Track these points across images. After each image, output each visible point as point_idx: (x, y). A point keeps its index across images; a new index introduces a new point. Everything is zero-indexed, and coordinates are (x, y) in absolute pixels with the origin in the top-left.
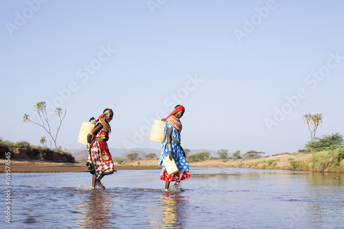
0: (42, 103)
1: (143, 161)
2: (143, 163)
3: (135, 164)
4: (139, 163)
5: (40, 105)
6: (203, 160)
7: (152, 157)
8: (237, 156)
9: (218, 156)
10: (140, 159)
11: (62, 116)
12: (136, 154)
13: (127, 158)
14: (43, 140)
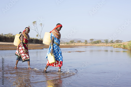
0: (35, 22)
1: (76, 43)
2: (76, 44)
3: (73, 44)
4: (74, 44)
5: (34, 22)
6: (99, 43)
7: (80, 42)
8: (112, 42)
9: (104, 42)
10: (75, 43)
11: (42, 26)
12: (73, 41)
13: (70, 42)
14: (37, 36)
